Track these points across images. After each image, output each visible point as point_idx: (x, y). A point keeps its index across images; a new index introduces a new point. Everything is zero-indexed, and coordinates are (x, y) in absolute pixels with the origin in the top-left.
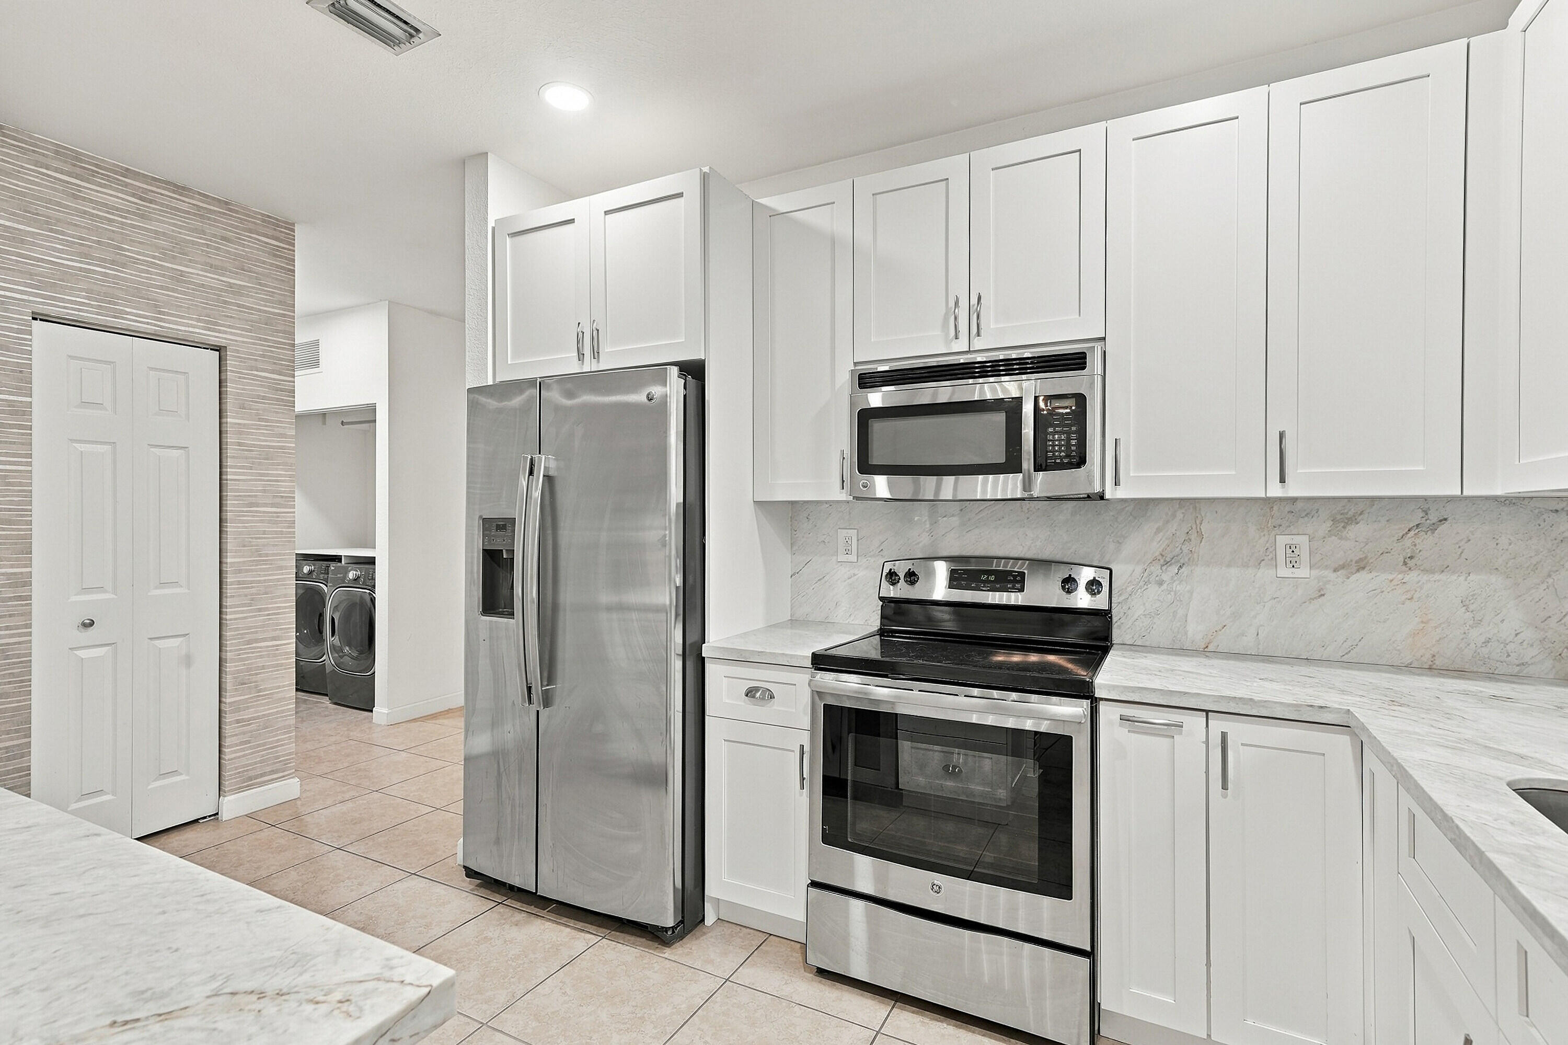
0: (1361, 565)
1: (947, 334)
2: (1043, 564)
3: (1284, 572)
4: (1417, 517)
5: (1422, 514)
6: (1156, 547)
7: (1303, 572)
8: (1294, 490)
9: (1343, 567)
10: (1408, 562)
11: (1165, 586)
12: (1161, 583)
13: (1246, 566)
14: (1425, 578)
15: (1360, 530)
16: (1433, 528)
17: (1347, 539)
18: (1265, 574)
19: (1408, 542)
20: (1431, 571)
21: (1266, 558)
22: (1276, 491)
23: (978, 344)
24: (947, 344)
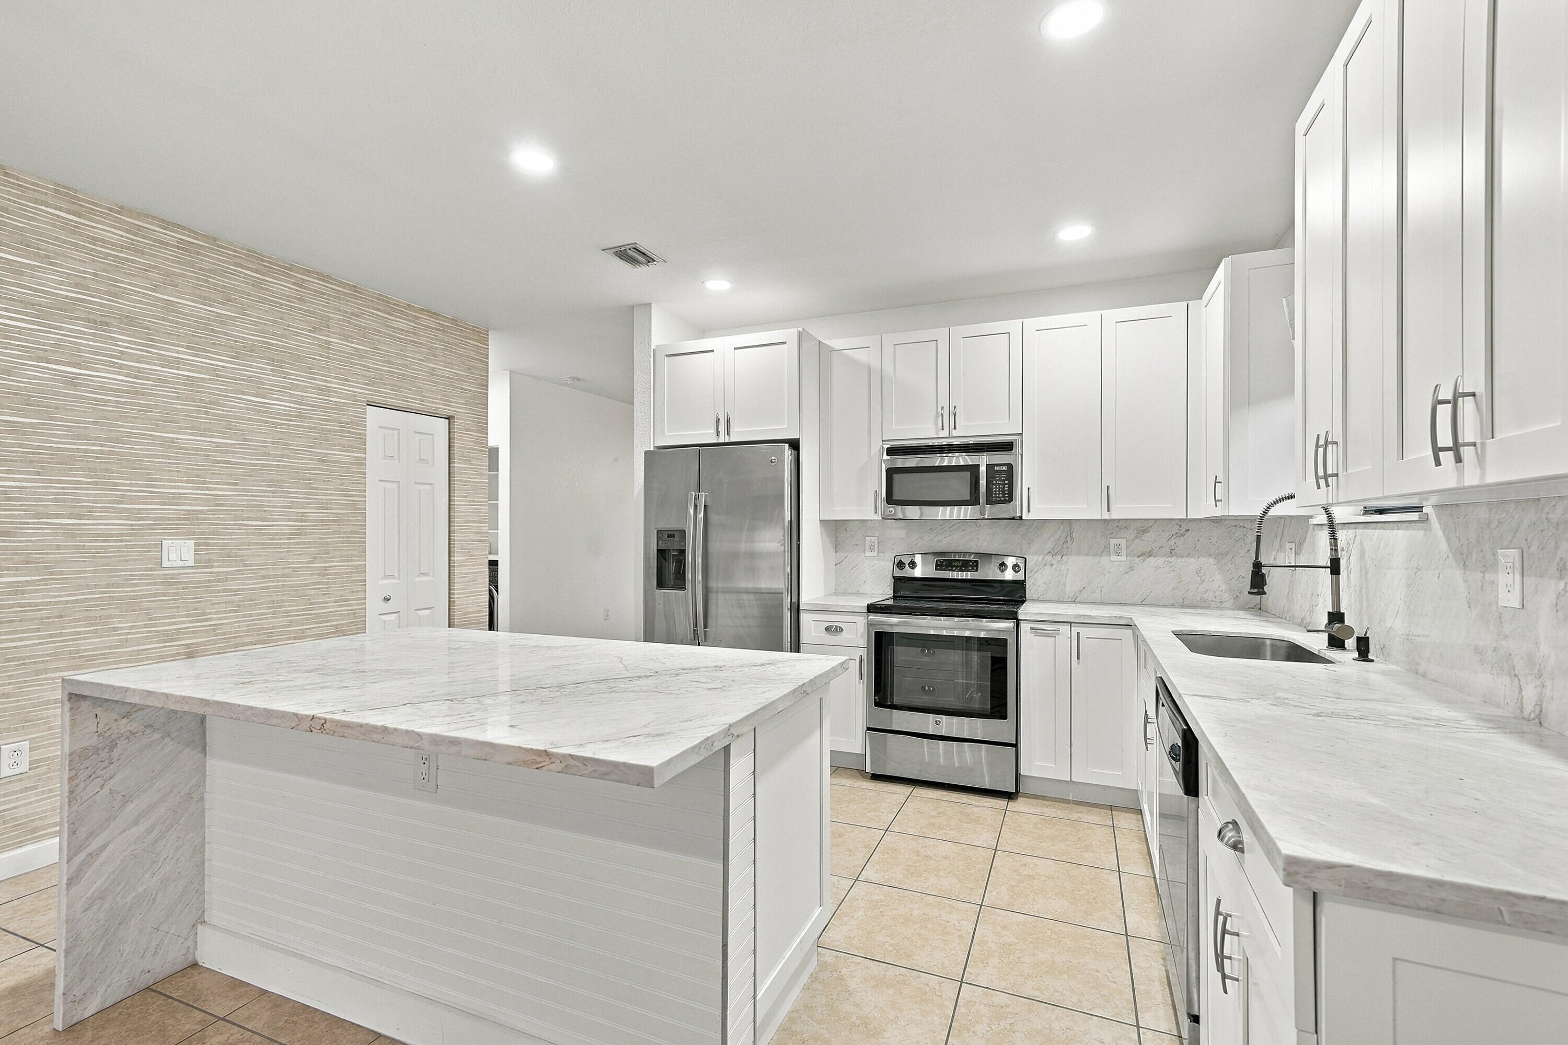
0: (1150, 554)
1: (937, 427)
2: (988, 556)
3: (1114, 558)
4: (1175, 529)
5: (1178, 527)
6: (1049, 545)
7: (1123, 558)
8: (1115, 515)
9: (1142, 555)
10: (1172, 552)
11: (1054, 567)
12: (1052, 565)
13: (1095, 555)
14: (1180, 559)
15: (1150, 536)
16: (1182, 535)
17: (1143, 540)
18: (1105, 560)
19: (1172, 542)
20: (1182, 556)
21: (1106, 550)
22: (1106, 516)
23: (954, 433)
24: (937, 432)
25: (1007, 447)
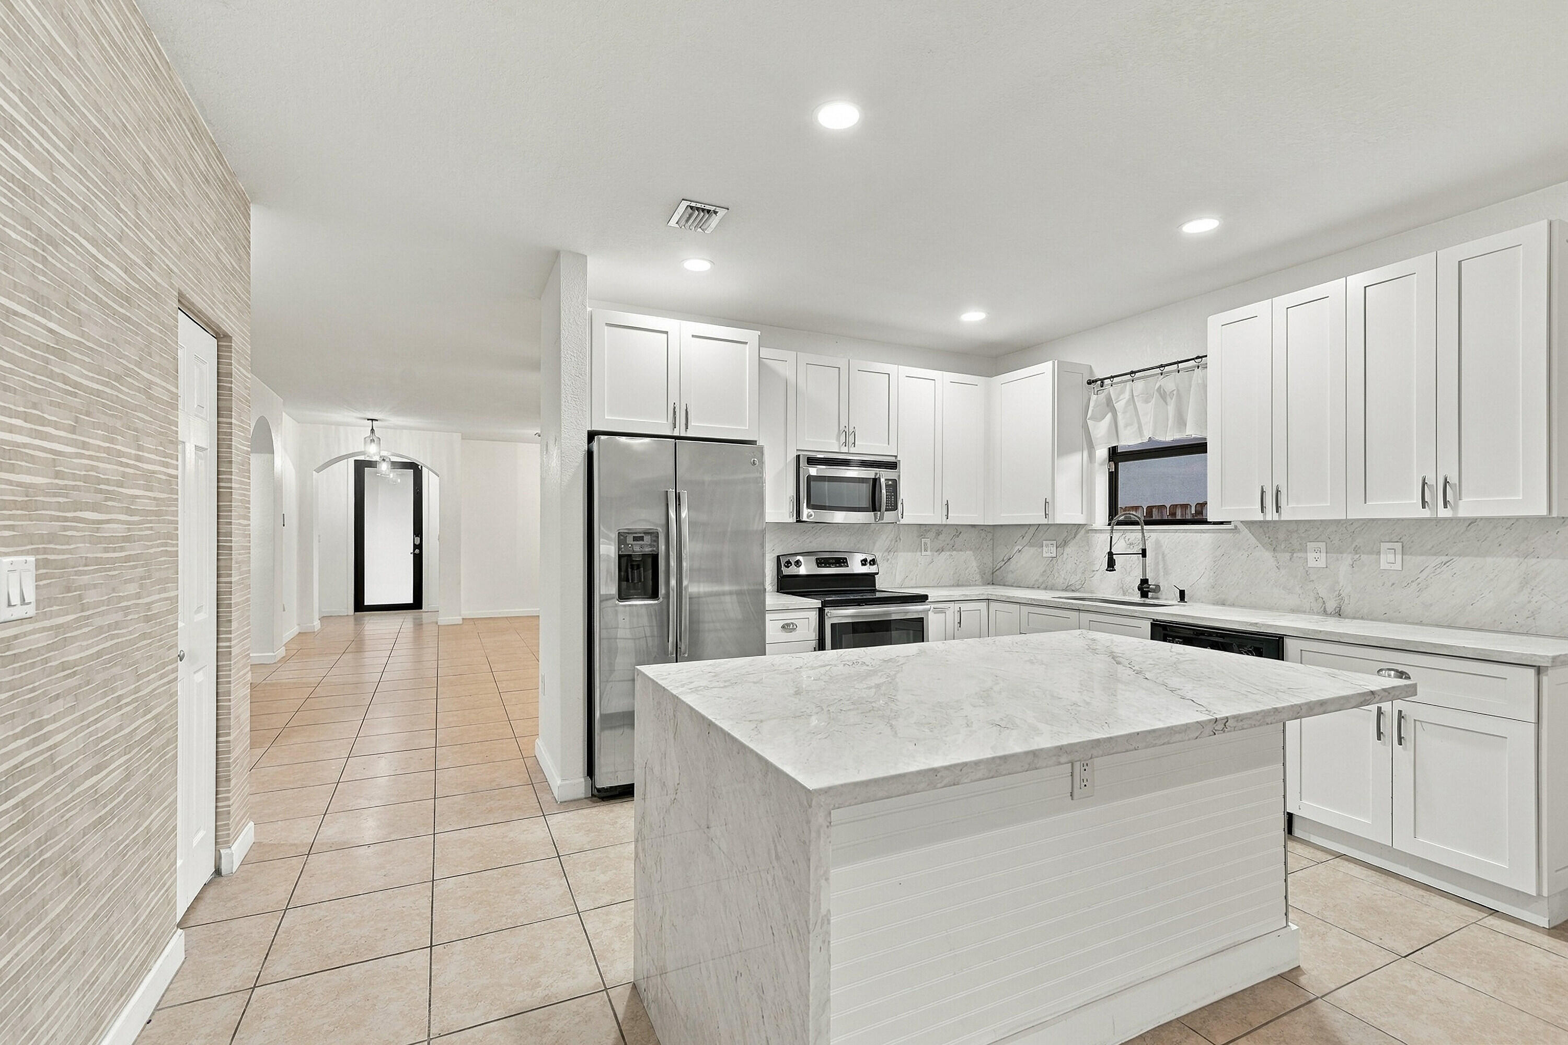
0: (942, 549)
1: (839, 443)
3: (923, 553)
5: (956, 531)
6: (886, 544)
7: (929, 553)
9: (938, 550)
10: (953, 548)
13: (913, 552)
15: (942, 537)
17: (938, 540)
18: (918, 555)
19: (953, 541)
20: (958, 551)
21: (919, 547)
23: (852, 450)
24: (840, 448)
25: (893, 466)
